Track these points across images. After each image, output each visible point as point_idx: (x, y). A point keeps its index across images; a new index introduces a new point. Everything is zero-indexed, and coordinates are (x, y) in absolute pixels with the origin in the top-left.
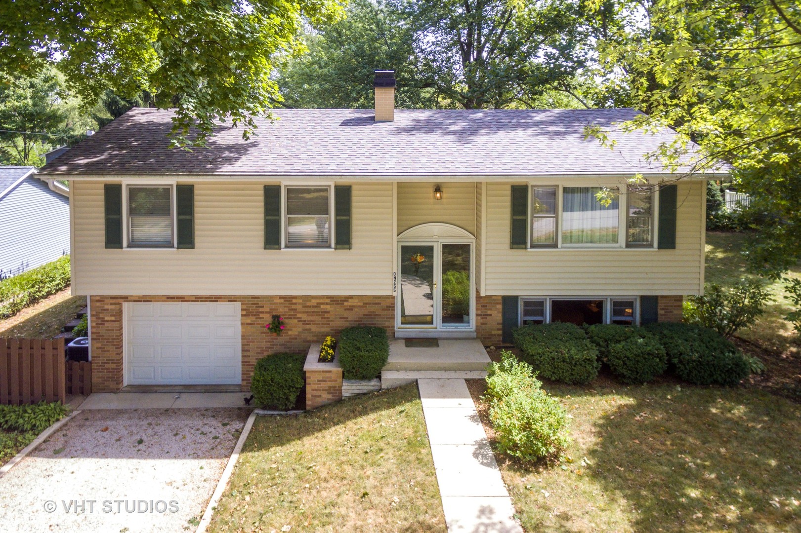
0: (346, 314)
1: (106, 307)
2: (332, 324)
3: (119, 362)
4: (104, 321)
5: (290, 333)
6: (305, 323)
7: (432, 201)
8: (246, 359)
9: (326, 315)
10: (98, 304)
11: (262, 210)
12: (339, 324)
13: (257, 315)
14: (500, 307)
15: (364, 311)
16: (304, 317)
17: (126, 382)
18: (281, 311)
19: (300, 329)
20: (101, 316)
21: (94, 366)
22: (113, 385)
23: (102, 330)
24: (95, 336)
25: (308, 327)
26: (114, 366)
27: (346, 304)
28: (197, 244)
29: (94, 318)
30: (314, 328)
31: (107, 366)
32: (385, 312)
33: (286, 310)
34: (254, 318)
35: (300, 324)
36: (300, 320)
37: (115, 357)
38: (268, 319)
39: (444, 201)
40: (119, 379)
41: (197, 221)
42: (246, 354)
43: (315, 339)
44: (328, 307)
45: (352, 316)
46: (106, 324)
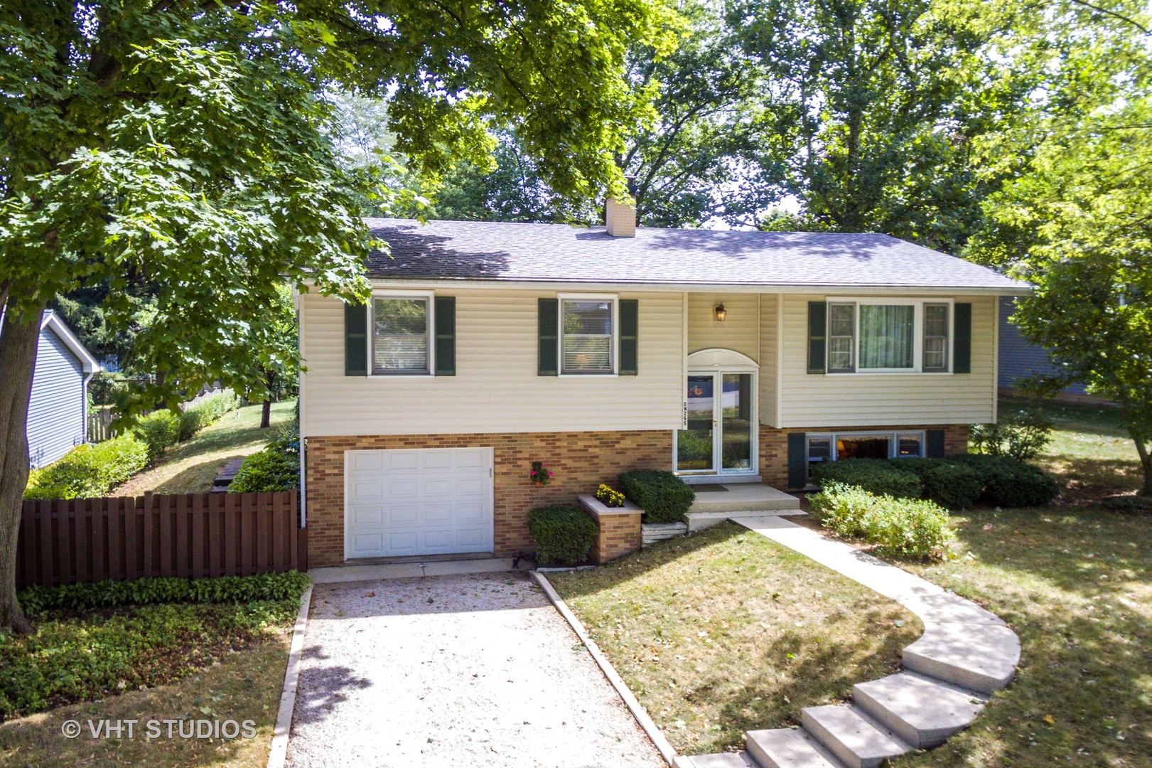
0: (619, 458)
1: (328, 457)
2: (601, 471)
4: (324, 475)
5: (553, 483)
6: (570, 470)
8: (501, 517)
9: (595, 461)
11: (535, 328)
12: (612, 470)
13: (514, 462)
14: (785, 446)
15: (638, 455)
16: (570, 463)
17: (347, 554)
18: (543, 456)
19: (565, 479)
20: (321, 468)
21: (311, 534)
22: (335, 557)
23: (322, 487)
25: (574, 475)
26: (337, 532)
27: (617, 446)
28: (458, 370)
29: (310, 472)
30: (581, 477)
31: (327, 533)
32: (662, 455)
33: (549, 455)
34: (510, 466)
35: (565, 472)
38: (527, 466)
40: (340, 550)
41: (458, 342)
42: (500, 510)
44: (597, 450)
45: (624, 461)
46: (328, 479)
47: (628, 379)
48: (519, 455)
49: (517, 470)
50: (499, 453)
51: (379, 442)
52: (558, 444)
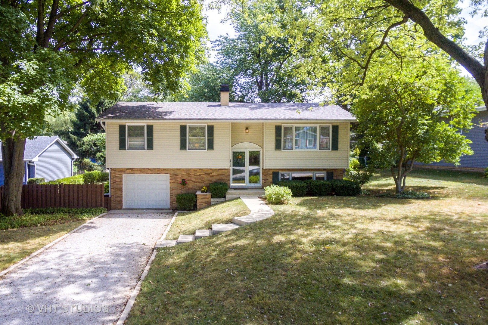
0: (211, 179)
1: (117, 176)
2: (205, 183)
3: (121, 198)
4: (116, 181)
5: (189, 186)
6: (194, 182)
7: (245, 133)
8: (172, 197)
9: (203, 179)
10: (114, 174)
11: (179, 135)
12: (207, 182)
13: (176, 179)
14: (271, 176)
15: (218, 178)
16: (194, 180)
17: (124, 207)
18: (185, 177)
19: (193, 185)
20: (115, 179)
21: (112, 199)
22: (119, 207)
23: (115, 185)
24: (112, 187)
25: (196, 184)
26: (120, 199)
27: (211, 174)
28: (154, 148)
29: (112, 180)
30: (198, 184)
31: (117, 199)
32: (226, 178)
33: (187, 177)
34: (174, 180)
35: (193, 183)
36: (193, 181)
37: (120, 195)
38: (180, 180)
39: (250, 134)
40: (121, 205)
41: (154, 139)
42: (171, 194)
43: (199, 188)
44: (204, 176)
45: (213, 180)
46: (117, 182)
47: (210, 152)
48: (177, 177)
49: (177, 181)
50: (171, 176)
51: (132, 171)
52: (190, 173)
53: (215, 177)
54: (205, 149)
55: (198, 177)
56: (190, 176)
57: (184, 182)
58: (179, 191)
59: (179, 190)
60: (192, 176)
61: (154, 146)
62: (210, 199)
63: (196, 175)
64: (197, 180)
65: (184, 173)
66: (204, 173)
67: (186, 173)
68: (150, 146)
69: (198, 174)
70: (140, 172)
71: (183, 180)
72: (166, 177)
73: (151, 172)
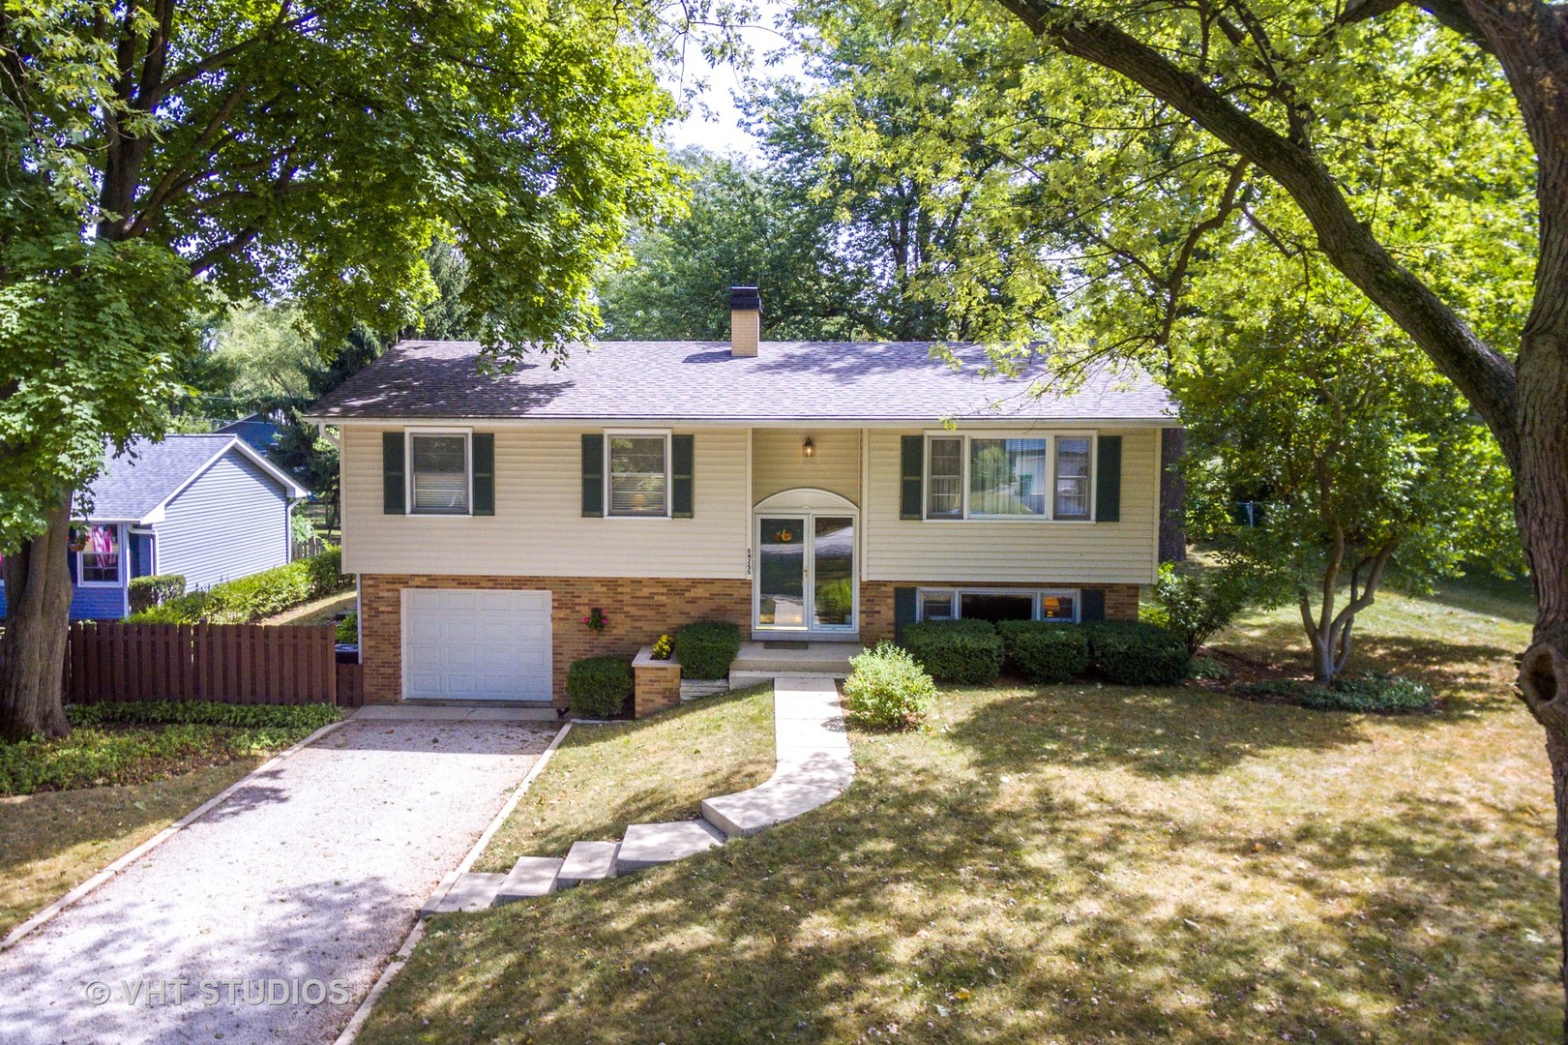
0: (689, 608)
1: (381, 594)
2: (669, 621)
3: (397, 666)
4: (378, 612)
5: (614, 631)
6: (634, 618)
7: (801, 459)
8: (559, 665)
9: (662, 609)
10: (371, 590)
11: (580, 466)
12: (679, 620)
13: (572, 607)
14: (891, 601)
15: (711, 605)
16: (634, 611)
17: (404, 695)
18: (604, 602)
19: (628, 627)
20: (375, 605)
21: (366, 670)
22: (389, 695)
23: (376, 624)
24: (367, 632)
25: (638, 624)
26: (391, 671)
27: (687, 594)
28: (497, 511)
29: (366, 609)
30: (645, 626)
31: (382, 670)
32: (739, 607)
33: (610, 601)
34: (567, 611)
35: (628, 620)
36: (627, 615)
37: (390, 658)
38: (586, 611)
39: (819, 459)
40: (397, 691)
41: (497, 480)
42: (559, 658)
43: (647, 639)
44: (664, 599)
45: (695, 611)
46: (382, 617)
47: (683, 523)
48: (577, 601)
49: (575, 616)
50: (556, 597)
51: (432, 582)
52: (620, 590)
53: (700, 602)
54: (665, 515)
55: (646, 601)
56: (620, 597)
57: (598, 620)
58: (582, 647)
59: (582, 644)
60: (626, 598)
61: (498, 504)
62: (677, 681)
63: (639, 594)
64: (641, 613)
65: (598, 588)
66: (664, 590)
67: (604, 589)
68: (484, 502)
69: (646, 591)
70: (454, 584)
71: (597, 612)
72: (541, 601)
73: (491, 584)
